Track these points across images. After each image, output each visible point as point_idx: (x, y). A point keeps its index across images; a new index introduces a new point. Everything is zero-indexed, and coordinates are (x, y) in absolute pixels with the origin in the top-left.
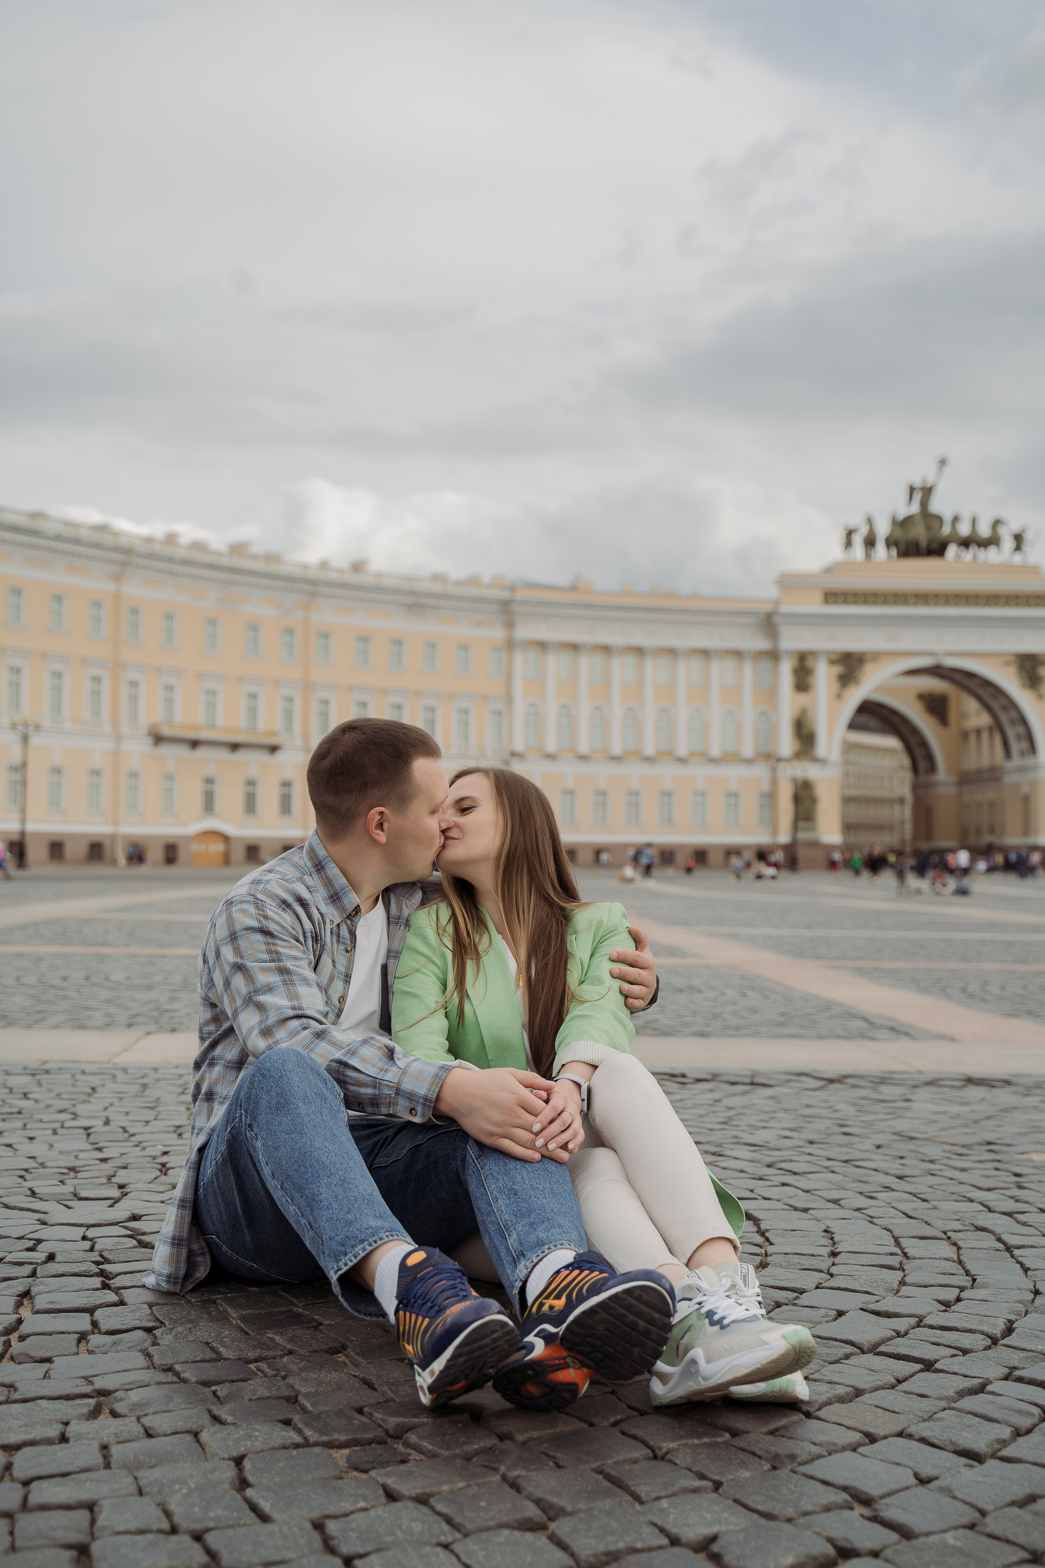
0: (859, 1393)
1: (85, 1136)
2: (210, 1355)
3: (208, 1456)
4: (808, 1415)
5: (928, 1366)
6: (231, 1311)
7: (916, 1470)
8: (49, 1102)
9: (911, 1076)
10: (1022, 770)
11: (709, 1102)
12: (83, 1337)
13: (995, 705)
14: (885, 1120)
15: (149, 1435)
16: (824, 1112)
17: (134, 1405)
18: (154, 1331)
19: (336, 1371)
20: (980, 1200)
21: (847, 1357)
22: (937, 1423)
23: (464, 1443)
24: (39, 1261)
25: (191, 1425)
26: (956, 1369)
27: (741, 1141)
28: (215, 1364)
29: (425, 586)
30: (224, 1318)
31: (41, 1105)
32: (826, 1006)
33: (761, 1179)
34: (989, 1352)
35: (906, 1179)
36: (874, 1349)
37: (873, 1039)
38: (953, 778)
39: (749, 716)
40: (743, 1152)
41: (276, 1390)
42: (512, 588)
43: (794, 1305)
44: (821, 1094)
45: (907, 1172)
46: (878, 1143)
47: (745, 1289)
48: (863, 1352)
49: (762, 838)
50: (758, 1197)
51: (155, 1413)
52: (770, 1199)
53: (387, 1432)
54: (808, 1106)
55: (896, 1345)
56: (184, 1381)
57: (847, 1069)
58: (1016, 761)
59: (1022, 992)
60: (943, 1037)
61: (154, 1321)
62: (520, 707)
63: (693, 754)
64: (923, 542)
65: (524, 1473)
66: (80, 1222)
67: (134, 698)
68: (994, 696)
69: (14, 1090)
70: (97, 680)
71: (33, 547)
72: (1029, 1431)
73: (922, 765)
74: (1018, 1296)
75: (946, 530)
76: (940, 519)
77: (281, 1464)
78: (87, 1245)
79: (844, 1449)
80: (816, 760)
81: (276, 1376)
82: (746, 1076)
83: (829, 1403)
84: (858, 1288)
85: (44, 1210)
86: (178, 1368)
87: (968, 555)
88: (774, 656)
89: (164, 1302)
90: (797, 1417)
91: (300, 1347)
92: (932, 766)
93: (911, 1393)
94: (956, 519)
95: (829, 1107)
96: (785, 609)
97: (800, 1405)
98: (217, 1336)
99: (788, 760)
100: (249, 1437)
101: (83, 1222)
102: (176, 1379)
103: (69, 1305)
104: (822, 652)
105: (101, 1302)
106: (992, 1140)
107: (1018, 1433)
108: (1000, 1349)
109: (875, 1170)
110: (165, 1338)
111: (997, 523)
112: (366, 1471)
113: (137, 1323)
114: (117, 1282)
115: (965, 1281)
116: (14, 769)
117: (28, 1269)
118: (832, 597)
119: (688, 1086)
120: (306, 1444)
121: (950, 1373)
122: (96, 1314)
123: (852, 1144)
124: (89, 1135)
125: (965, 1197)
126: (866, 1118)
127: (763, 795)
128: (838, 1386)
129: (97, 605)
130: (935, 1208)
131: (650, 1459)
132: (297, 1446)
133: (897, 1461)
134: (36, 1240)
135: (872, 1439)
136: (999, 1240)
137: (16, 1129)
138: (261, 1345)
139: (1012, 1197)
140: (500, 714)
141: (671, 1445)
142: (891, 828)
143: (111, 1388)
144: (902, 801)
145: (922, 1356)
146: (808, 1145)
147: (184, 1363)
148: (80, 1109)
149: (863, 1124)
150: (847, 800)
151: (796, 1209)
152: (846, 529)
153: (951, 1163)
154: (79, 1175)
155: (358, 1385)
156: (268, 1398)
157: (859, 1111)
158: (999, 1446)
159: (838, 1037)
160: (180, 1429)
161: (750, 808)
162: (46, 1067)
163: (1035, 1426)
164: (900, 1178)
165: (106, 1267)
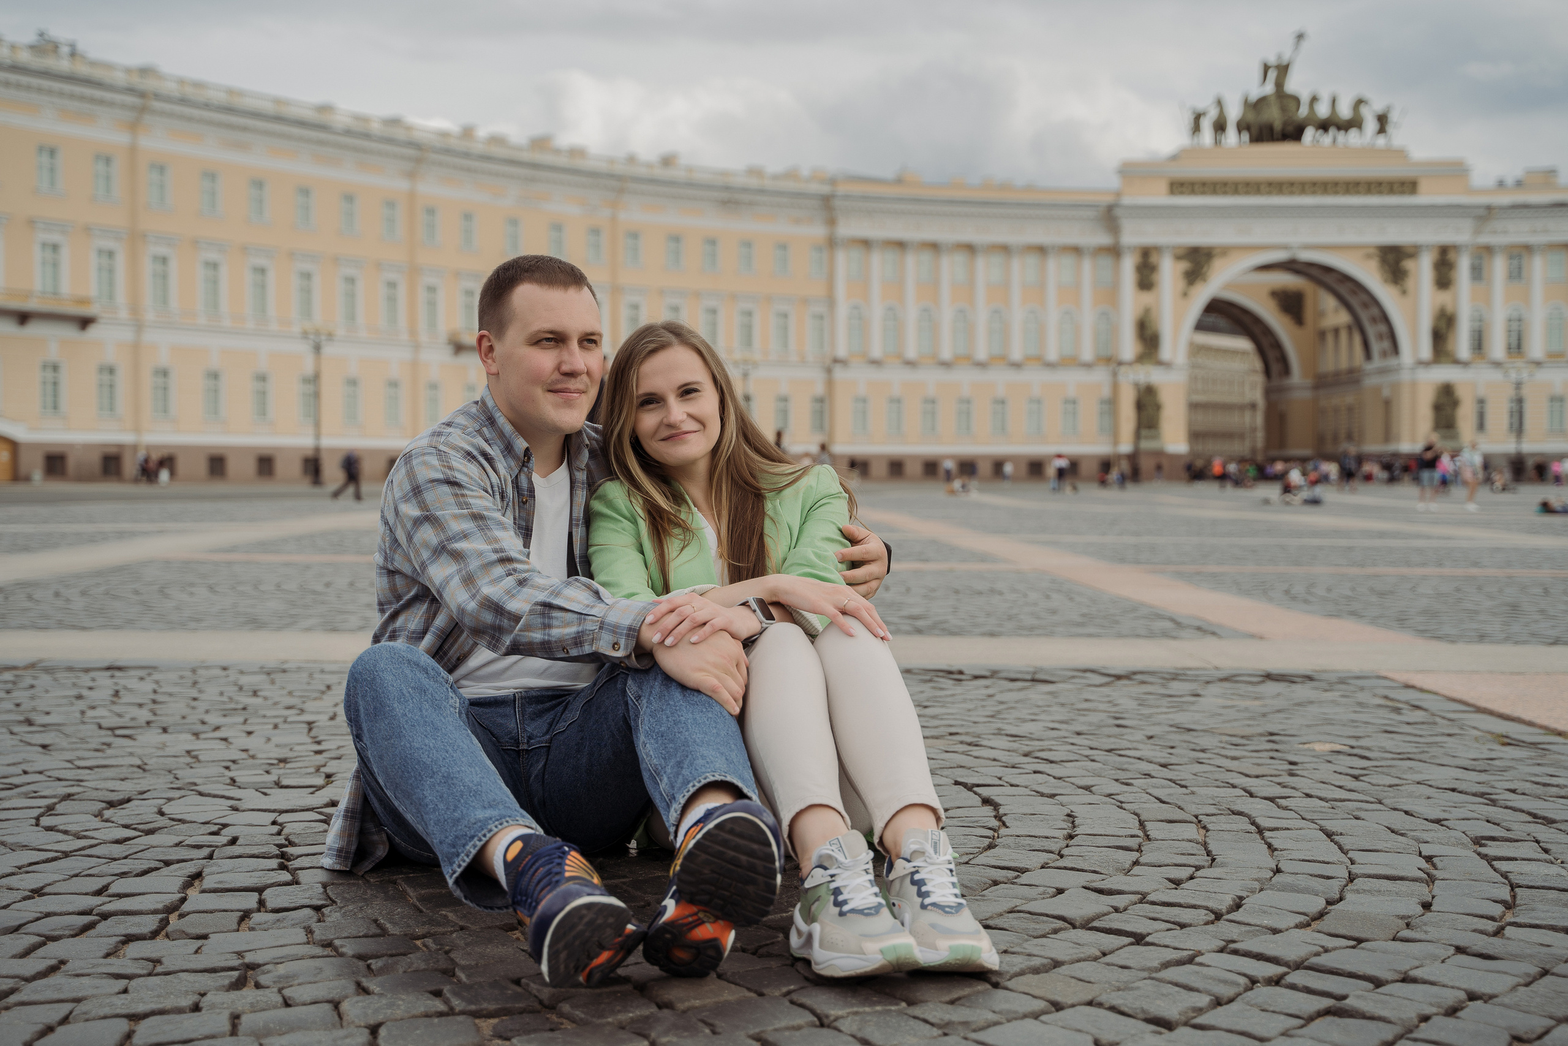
0: (1057, 964)
1: (306, 731)
2: (374, 930)
3: (345, 1024)
4: (996, 985)
5: (1139, 939)
6: (410, 891)
7: (1097, 1036)
8: (277, 699)
9: (1206, 672)
10: (1383, 371)
11: (981, 697)
12: (246, 915)
13: (1354, 302)
14: (1166, 713)
15: (287, 1004)
16: (1102, 707)
17: (280, 977)
18: (323, 910)
19: (503, 945)
20: (1244, 786)
21: (1056, 931)
22: (1131, 992)
23: (619, 1011)
24: (219, 844)
25: (334, 995)
26: (1167, 942)
27: (1003, 732)
28: (377, 939)
29: (740, 181)
30: (402, 896)
31: (270, 702)
32: (1133, 608)
33: (1013, 767)
34: (1210, 927)
35: (1170, 767)
36: (1087, 925)
37: (1174, 638)
38: (1309, 382)
39: (1088, 317)
40: (1003, 742)
41: (434, 963)
42: (833, 181)
43: (1013, 883)
44: (1105, 690)
45: (1173, 760)
46: (1150, 734)
47: (935, 856)
48: (1074, 927)
49: (1101, 448)
50: (1005, 784)
51: (299, 984)
52: (1018, 786)
53: (541, 1002)
54: (1086, 700)
55: (1110, 920)
56: (342, 955)
57: (1139, 666)
58: (1377, 362)
59: (1350, 593)
60: (1252, 636)
61: (326, 900)
62: (843, 310)
63: (1028, 358)
64: (1278, 125)
65: (675, 1039)
66: (273, 807)
67: (432, 304)
68: (1354, 293)
69: (245, 688)
70: (392, 285)
71: (321, 143)
72: (1231, 1000)
73: (1275, 368)
74: (1256, 874)
75: (1303, 112)
76: (1297, 100)
77: (418, 1032)
78: (276, 828)
79: (1025, 1016)
80: (1160, 363)
81: (440, 949)
82: (1028, 673)
83: (1022, 973)
84: (1086, 868)
85: (239, 797)
86: (337, 942)
87: (1326, 139)
88: (1115, 252)
89: (341, 882)
90: (982, 987)
91: (472, 924)
92: (1286, 370)
93: (1113, 965)
94: (1314, 99)
95: (1109, 702)
96: (1127, 200)
97: (990, 976)
98: (388, 914)
99: (1130, 364)
100: (391, 1005)
101: (276, 808)
102: (334, 953)
103: (238, 885)
104: (1168, 247)
105: (272, 881)
106: (1276, 731)
107: (1218, 1002)
108: (1222, 923)
109: (1139, 759)
110: (333, 915)
111: (1359, 102)
112: (508, 1039)
113: (307, 902)
114: (293, 864)
115: (1202, 859)
116: (306, 381)
117: (206, 852)
118: (1178, 186)
119: (964, 683)
120: (451, 1012)
121: (1160, 946)
122: (264, 893)
123: (1123, 735)
124: (310, 730)
125: (1228, 783)
126: (1146, 711)
127: (1103, 402)
128: (1035, 958)
129: (391, 204)
130: (1193, 793)
131: (816, 1026)
132: (441, 1014)
133: (1079, 1027)
134: (222, 825)
135: (1058, 1007)
136: (1253, 823)
137: (236, 724)
138: (431, 922)
139: (1279, 784)
140: (821, 317)
141: (840, 1013)
142: (1241, 436)
143: (261, 962)
144: (1253, 406)
145: (1134, 930)
146: (1076, 736)
147: (345, 938)
148: (310, 706)
149: (1139, 717)
150: (1194, 407)
151: (1042, 795)
152: (1194, 113)
153: (1223, 752)
154: (288, 766)
155: (523, 958)
156: (424, 970)
157: (1140, 705)
158: (1195, 1015)
159: (1138, 636)
160: (321, 998)
161: (1090, 415)
162: (285, 666)
163: (1239, 994)
164: (1164, 766)
165: (290, 850)
